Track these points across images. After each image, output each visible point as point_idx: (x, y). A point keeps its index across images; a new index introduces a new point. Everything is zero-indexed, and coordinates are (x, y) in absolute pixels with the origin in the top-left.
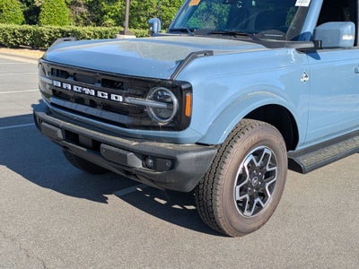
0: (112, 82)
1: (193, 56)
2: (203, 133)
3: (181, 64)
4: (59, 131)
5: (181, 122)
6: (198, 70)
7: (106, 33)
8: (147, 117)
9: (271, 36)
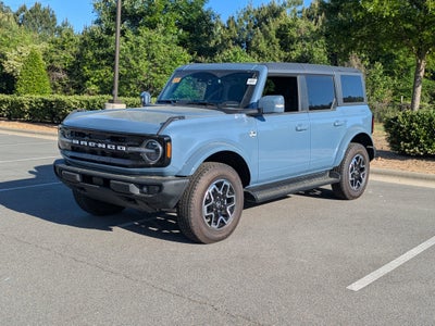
0: (117, 138)
1: (171, 120)
2: (180, 168)
3: (164, 125)
4: (78, 176)
5: (165, 161)
6: (176, 128)
7: (94, 101)
8: (142, 159)
9: (231, 105)
